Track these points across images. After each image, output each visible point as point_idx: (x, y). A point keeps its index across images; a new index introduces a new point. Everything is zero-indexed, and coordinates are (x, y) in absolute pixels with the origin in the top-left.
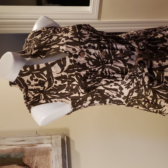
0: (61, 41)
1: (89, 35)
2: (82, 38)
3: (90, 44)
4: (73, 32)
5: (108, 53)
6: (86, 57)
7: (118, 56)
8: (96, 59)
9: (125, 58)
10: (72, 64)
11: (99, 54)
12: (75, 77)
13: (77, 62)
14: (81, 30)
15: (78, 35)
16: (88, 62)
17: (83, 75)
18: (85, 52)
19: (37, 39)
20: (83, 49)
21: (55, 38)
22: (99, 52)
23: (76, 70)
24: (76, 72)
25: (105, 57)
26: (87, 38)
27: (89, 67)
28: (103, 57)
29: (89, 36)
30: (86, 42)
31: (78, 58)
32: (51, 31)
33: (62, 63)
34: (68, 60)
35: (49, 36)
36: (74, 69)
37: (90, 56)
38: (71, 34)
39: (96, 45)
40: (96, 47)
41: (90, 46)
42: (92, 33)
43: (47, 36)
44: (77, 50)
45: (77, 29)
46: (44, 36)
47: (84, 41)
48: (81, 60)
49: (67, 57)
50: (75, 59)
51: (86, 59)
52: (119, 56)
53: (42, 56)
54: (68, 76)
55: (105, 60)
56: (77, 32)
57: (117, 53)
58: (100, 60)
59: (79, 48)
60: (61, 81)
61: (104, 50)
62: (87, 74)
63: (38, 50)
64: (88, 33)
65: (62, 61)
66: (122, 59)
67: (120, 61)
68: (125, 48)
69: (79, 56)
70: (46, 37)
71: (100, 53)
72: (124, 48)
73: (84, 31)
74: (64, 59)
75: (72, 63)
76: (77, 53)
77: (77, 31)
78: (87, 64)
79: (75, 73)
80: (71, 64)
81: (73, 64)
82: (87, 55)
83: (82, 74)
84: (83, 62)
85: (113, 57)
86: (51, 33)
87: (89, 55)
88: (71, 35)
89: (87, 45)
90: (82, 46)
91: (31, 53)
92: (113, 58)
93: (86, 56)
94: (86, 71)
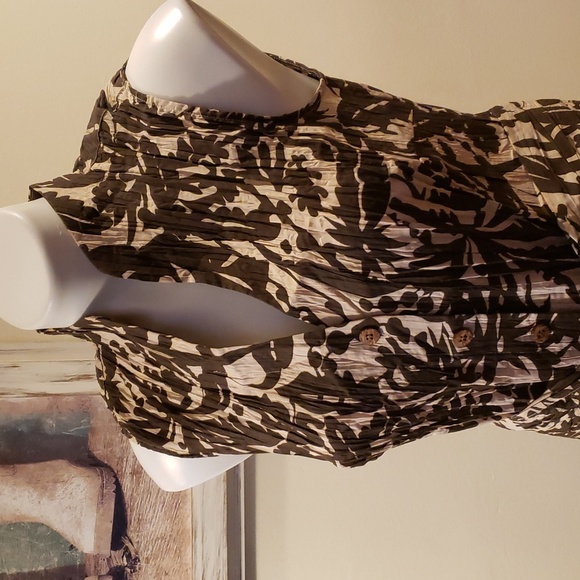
0: (277, 241)
1: (415, 244)
2: (382, 265)
3: (413, 291)
4: (340, 221)
5: (484, 330)
6: (381, 350)
7: (522, 338)
8: (425, 359)
9: (554, 348)
10: (318, 373)
11: (442, 339)
12: (322, 432)
13: (340, 372)
14: (382, 223)
15: (365, 246)
16: (388, 376)
17: (357, 432)
18: (383, 328)
19: (159, 156)
20: (378, 315)
21: (246, 203)
22: (444, 330)
23: (334, 406)
24: (333, 414)
25: (466, 348)
26: (405, 264)
27: (391, 398)
28: (458, 350)
29: (416, 254)
30: (397, 281)
31: (347, 352)
32: (229, 148)
33: (275, 358)
34: (300, 352)
35: (220, 174)
36: (326, 398)
37: (402, 345)
38: (333, 227)
39: (438, 297)
40: (438, 303)
41: (408, 300)
42: (431, 229)
43: (205, 164)
44: (346, 313)
45: (363, 213)
46: (195, 163)
47: (388, 276)
48: (361, 361)
49: (298, 339)
50: (333, 356)
51: (385, 357)
52: (528, 334)
53: (181, 273)
54: (292, 413)
55: (463, 361)
56: (362, 228)
57: (524, 323)
58: (441, 364)
59: (358, 305)
60: (260, 417)
61: (471, 320)
62: (377, 423)
63: (160, 231)
64: (414, 233)
65: (272, 349)
66: (540, 349)
67: (527, 362)
68: (567, 296)
69: (354, 341)
70: (203, 171)
71: (451, 334)
72: (558, 297)
73: (394, 224)
74: (286, 344)
75: (319, 370)
76: (347, 329)
77: (363, 222)
78: (382, 383)
79: (326, 418)
80: (312, 371)
81: (322, 374)
82: (390, 340)
83: (357, 425)
84: (367, 372)
85: (500, 343)
86: (229, 161)
87: (399, 342)
88: (330, 231)
89: (396, 296)
90: (375, 301)
91: (131, 239)
92: (500, 350)
93: (383, 342)
94: (372, 414)
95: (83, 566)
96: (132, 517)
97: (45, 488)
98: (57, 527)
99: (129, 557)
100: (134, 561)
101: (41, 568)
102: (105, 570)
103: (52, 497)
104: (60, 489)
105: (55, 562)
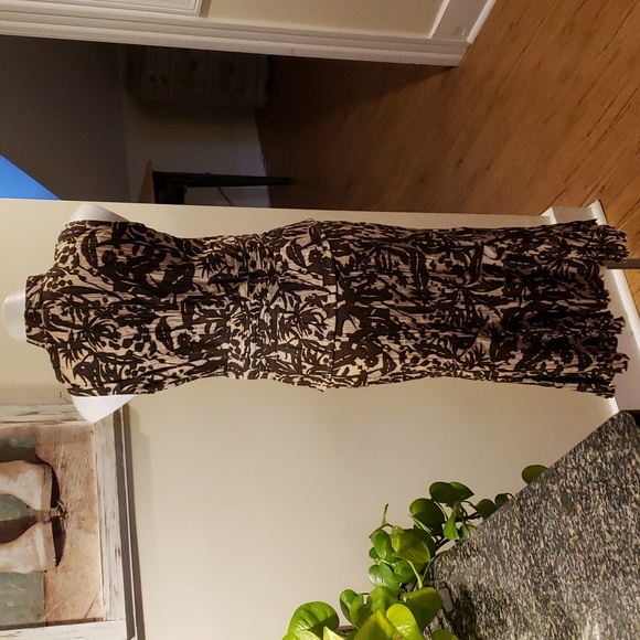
95: (34, 517)
96: (63, 490)
97: (11, 476)
98: (19, 496)
99: (61, 511)
100: (64, 513)
101: (10, 519)
102: (47, 519)
103: (15, 481)
104: (20, 476)
105: (18, 515)
